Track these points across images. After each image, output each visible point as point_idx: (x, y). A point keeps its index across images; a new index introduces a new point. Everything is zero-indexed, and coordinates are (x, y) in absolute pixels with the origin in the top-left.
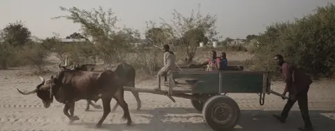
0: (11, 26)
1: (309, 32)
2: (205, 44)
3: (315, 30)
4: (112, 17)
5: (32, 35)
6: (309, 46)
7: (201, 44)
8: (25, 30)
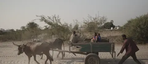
0: (30, 23)
1: (141, 23)
2: (113, 28)
3: (144, 22)
4: (59, 18)
5: (39, 26)
6: (141, 29)
7: (112, 28)
8: (36, 24)
